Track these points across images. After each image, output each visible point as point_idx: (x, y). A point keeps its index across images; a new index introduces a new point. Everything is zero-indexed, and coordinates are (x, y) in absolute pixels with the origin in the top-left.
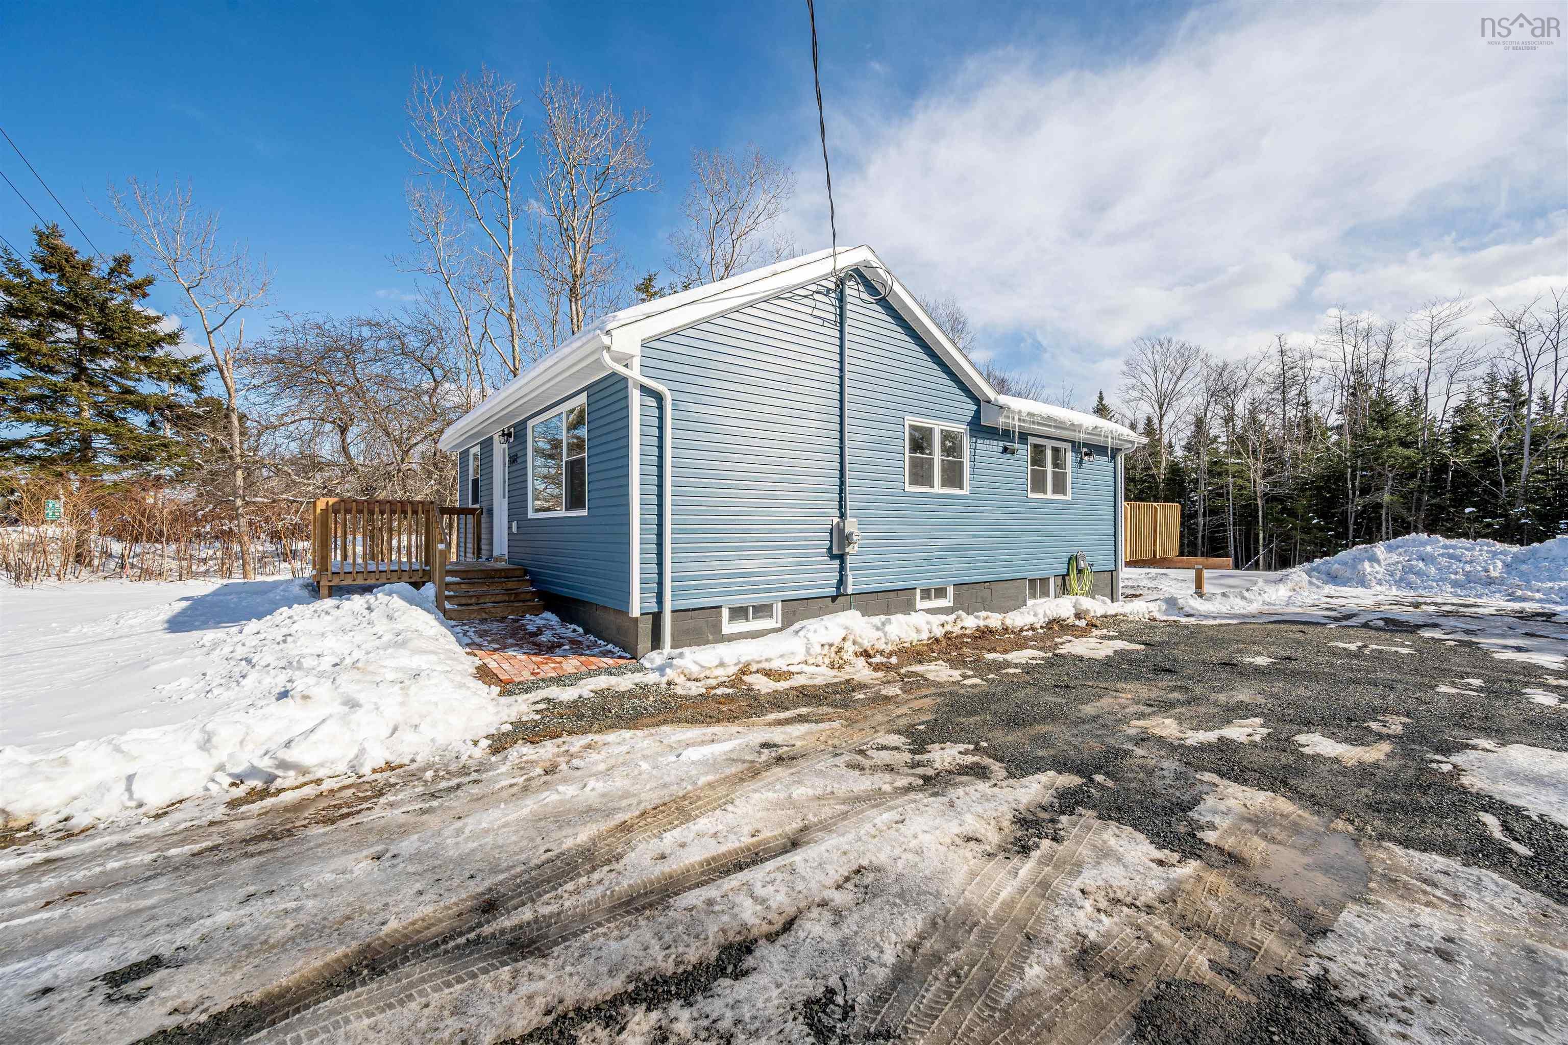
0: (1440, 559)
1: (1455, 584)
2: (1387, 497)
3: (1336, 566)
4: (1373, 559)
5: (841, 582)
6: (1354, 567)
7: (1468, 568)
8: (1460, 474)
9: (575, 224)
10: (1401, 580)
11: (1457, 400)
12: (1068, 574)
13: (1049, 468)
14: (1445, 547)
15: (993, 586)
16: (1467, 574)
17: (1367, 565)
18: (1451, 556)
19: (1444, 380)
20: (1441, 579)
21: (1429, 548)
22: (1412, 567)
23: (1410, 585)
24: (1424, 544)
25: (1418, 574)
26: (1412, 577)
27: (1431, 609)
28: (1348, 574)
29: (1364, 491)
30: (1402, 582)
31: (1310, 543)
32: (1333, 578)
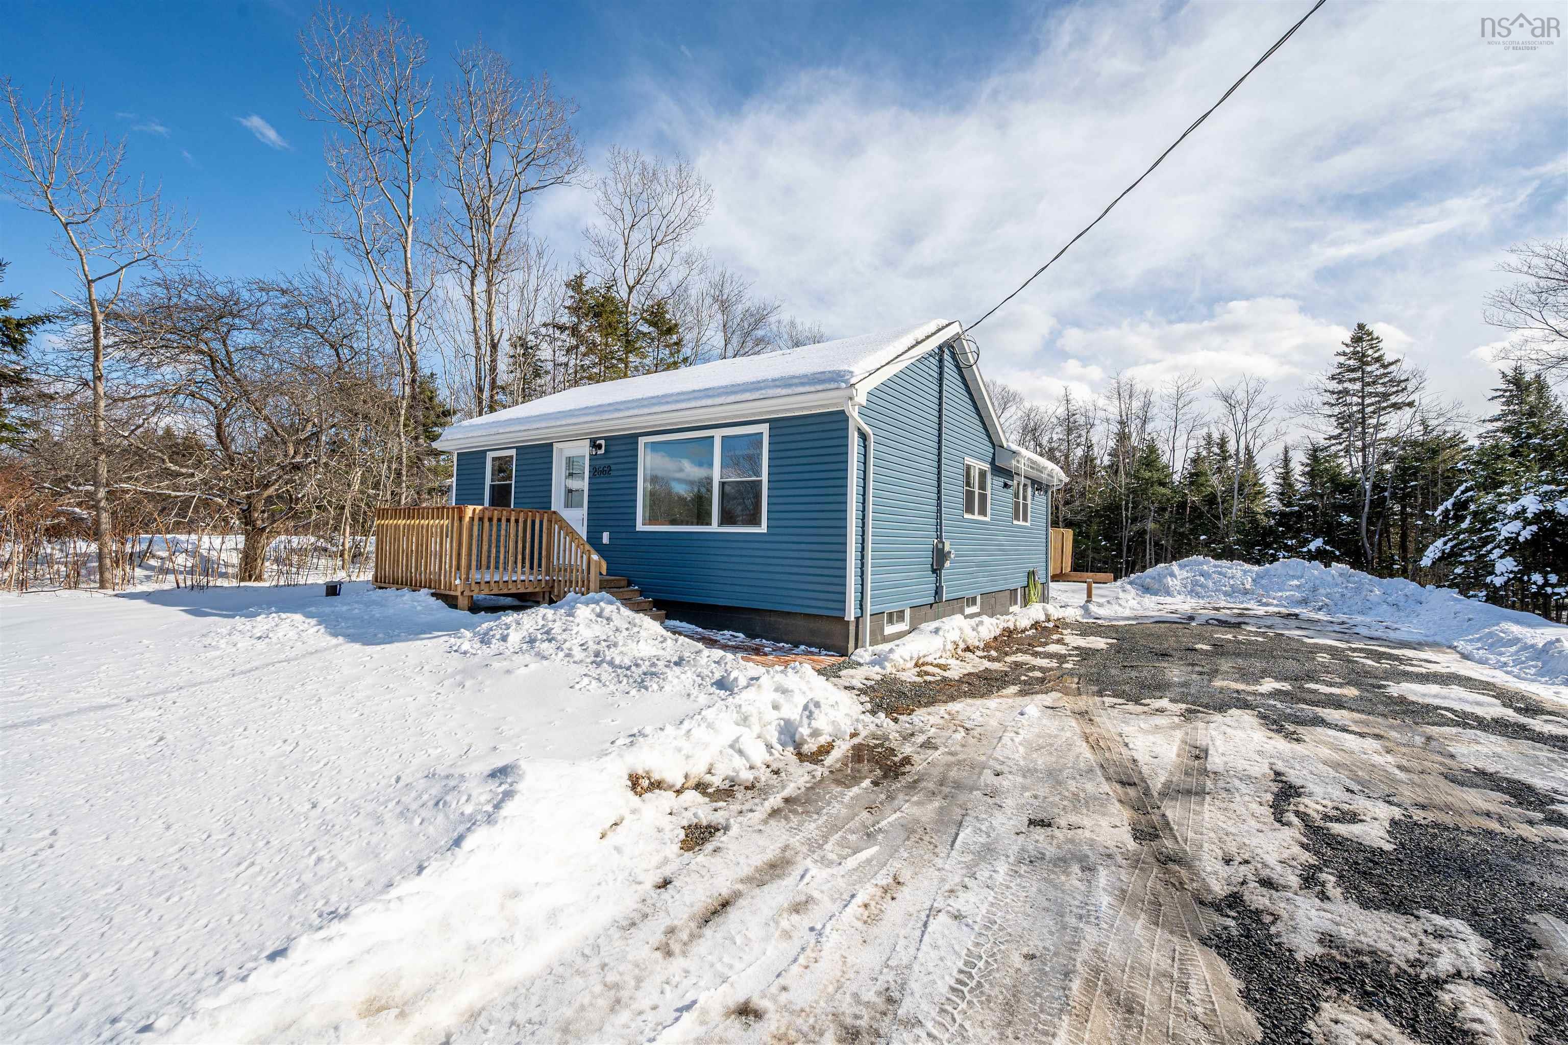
0: (1214, 575)
1: (1226, 594)
2: (1151, 526)
3: (1148, 580)
4: (1172, 575)
5: (938, 592)
6: (1160, 581)
7: (1232, 582)
8: (1194, 508)
9: (490, 205)
10: (1192, 591)
11: (1191, 454)
12: (1028, 586)
13: (1021, 501)
14: (1215, 566)
15: (997, 595)
16: (1232, 586)
17: (1169, 579)
18: (1220, 573)
19: (1185, 437)
20: (1217, 590)
21: (1205, 567)
22: (1197, 581)
23: (1198, 596)
24: (1201, 564)
25: (1201, 586)
26: (1199, 589)
27: (1228, 612)
28: (1156, 586)
29: (1134, 520)
30: (1193, 593)
31: (1100, 561)
32: (1147, 589)
